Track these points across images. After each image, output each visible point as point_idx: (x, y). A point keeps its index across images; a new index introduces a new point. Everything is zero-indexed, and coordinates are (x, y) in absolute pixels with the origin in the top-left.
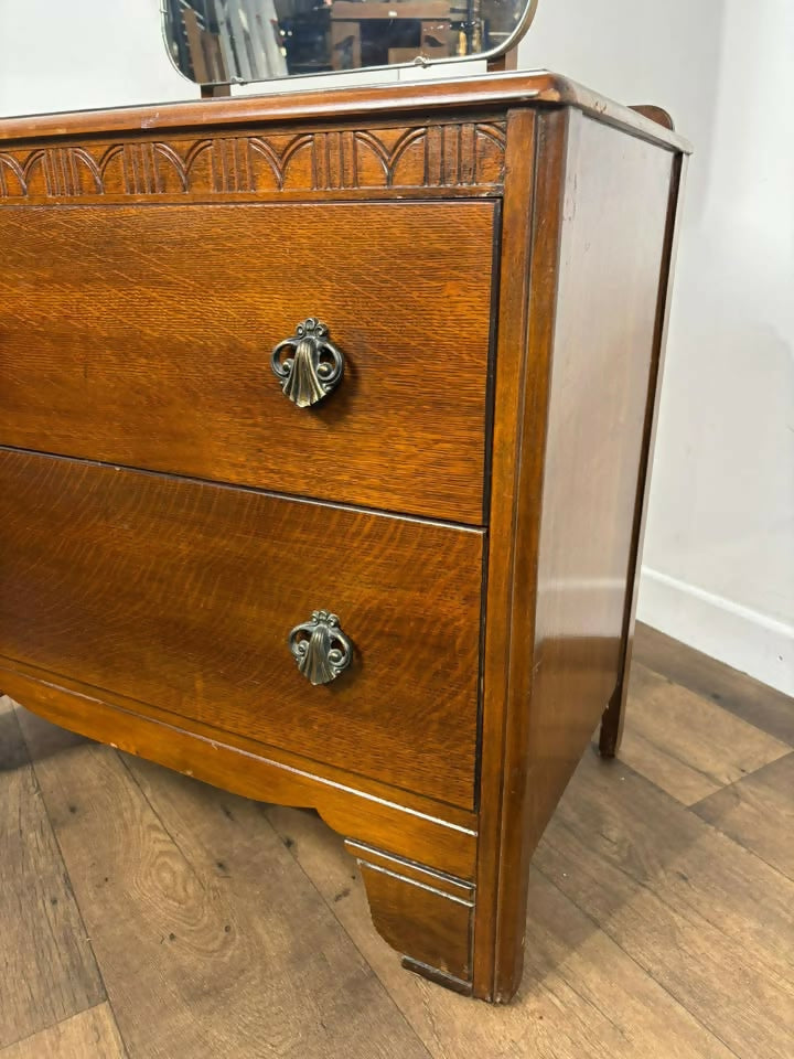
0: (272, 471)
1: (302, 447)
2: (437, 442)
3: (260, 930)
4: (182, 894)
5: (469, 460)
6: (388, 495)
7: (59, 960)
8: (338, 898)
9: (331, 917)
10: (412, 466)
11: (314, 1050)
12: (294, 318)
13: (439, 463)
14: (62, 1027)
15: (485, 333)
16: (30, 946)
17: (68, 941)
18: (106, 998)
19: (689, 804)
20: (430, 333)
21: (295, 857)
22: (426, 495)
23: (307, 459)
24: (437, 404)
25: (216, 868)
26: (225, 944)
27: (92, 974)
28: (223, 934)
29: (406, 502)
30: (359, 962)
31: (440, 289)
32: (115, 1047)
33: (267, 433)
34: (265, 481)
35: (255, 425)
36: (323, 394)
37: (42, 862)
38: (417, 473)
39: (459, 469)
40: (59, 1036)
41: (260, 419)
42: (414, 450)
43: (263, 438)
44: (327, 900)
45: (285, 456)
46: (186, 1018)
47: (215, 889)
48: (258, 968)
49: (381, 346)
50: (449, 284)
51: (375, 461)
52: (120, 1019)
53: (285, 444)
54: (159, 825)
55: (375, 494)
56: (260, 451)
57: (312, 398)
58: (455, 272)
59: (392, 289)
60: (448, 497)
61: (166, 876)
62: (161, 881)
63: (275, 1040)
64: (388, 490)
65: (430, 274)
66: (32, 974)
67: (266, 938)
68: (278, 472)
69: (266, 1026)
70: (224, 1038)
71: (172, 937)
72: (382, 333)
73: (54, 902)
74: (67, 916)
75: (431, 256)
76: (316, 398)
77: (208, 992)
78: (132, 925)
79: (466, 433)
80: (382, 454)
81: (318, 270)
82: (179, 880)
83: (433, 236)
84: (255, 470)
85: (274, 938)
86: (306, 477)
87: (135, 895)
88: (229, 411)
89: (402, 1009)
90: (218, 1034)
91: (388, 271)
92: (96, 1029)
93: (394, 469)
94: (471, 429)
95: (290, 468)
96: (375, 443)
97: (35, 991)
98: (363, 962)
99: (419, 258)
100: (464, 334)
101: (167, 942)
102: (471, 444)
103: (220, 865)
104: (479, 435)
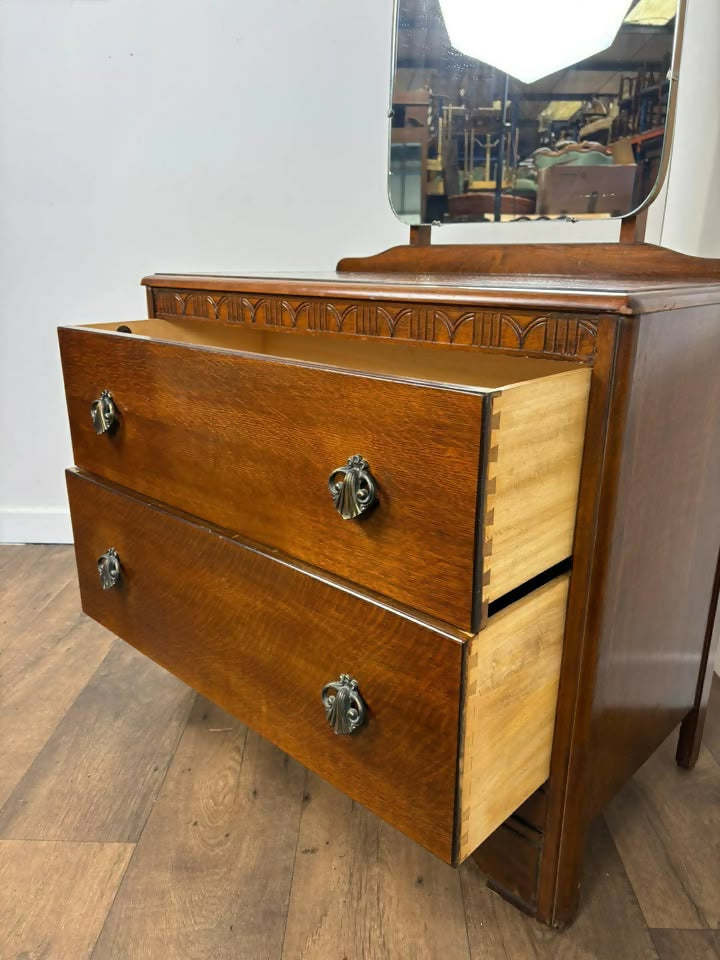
0: (327, 557)
1: (348, 544)
2: (440, 561)
3: (245, 846)
4: (221, 799)
5: (462, 579)
6: (405, 592)
7: (133, 805)
8: (306, 852)
9: (292, 861)
10: (421, 575)
11: (215, 939)
12: (347, 453)
13: (440, 576)
14: (106, 845)
15: (475, 488)
16: (126, 790)
17: (145, 798)
18: (137, 842)
19: (653, 925)
20: (436, 481)
21: (303, 809)
22: (431, 599)
23: (351, 554)
24: (440, 532)
25: (251, 794)
26: (219, 844)
27: (141, 824)
28: (222, 837)
29: (417, 601)
30: (284, 901)
31: (445, 451)
32: (120, 872)
33: (325, 529)
34: (323, 564)
35: (318, 522)
36: (360, 512)
37: (167, 742)
38: (424, 581)
39: (454, 584)
40: (101, 850)
41: (322, 519)
42: (424, 563)
43: (323, 532)
44: (299, 849)
45: (336, 549)
46: (164, 878)
47: (240, 805)
48: (225, 869)
49: (402, 483)
50: (451, 449)
51: (395, 564)
52: (134, 858)
53: (337, 539)
54: (242, 749)
55: (395, 589)
56: (321, 541)
57: (352, 515)
58: (455, 441)
59: (412, 445)
60: (447, 604)
61: (221, 783)
62: (216, 784)
63: (198, 920)
64: (405, 589)
65: (438, 439)
66: (115, 808)
67: (244, 854)
68: (331, 559)
69: (201, 909)
70: (174, 901)
71: (196, 824)
72: (404, 475)
73: (156, 770)
74: (156, 780)
75: (439, 426)
76: (355, 515)
77: (187, 868)
78: (181, 805)
79: (459, 559)
80: (401, 561)
81: (364, 423)
82: (227, 789)
83: (440, 413)
84: (317, 554)
85: (248, 855)
86: (349, 566)
87: (196, 787)
88: (303, 509)
89: (284, 948)
90: (173, 897)
91: (409, 431)
92: (119, 856)
93: (409, 574)
94: (463, 556)
95: (339, 557)
96: (397, 553)
97: (110, 817)
98: (287, 903)
99: (430, 426)
100: (460, 486)
101: (190, 825)
102: (463, 567)
103: (255, 793)
104: (469, 562)
